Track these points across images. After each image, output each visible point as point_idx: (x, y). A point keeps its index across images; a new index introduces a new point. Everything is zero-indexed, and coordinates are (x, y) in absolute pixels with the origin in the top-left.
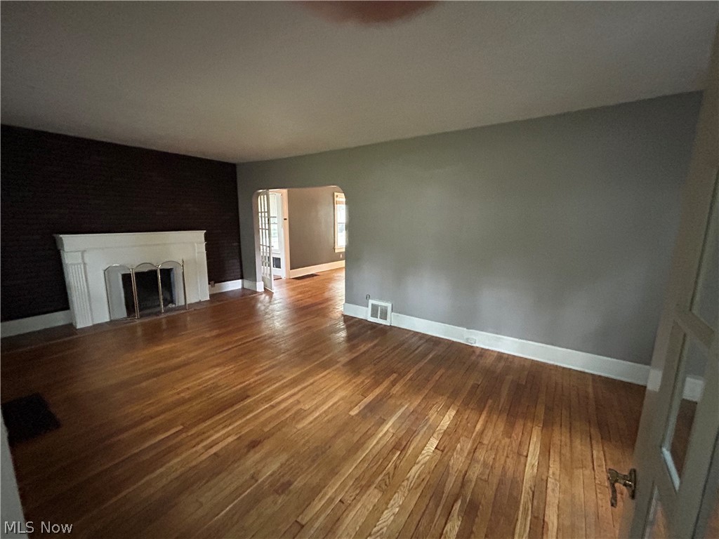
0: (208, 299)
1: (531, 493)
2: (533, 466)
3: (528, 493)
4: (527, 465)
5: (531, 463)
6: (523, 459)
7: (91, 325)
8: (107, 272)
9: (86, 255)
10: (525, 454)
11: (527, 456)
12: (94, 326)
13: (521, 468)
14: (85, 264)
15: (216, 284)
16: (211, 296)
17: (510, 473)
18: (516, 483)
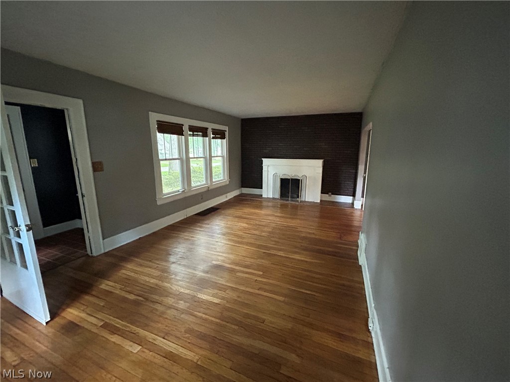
0: (319, 201)
1: (135, 332)
2: (154, 340)
3: (134, 331)
4: (156, 336)
5: (157, 339)
6: (162, 335)
7: (266, 197)
8: (275, 175)
9: (269, 168)
10: (166, 337)
11: (164, 338)
12: (268, 198)
13: (156, 332)
14: (268, 171)
15: (332, 196)
16: (321, 201)
17: (152, 324)
18: (145, 327)
